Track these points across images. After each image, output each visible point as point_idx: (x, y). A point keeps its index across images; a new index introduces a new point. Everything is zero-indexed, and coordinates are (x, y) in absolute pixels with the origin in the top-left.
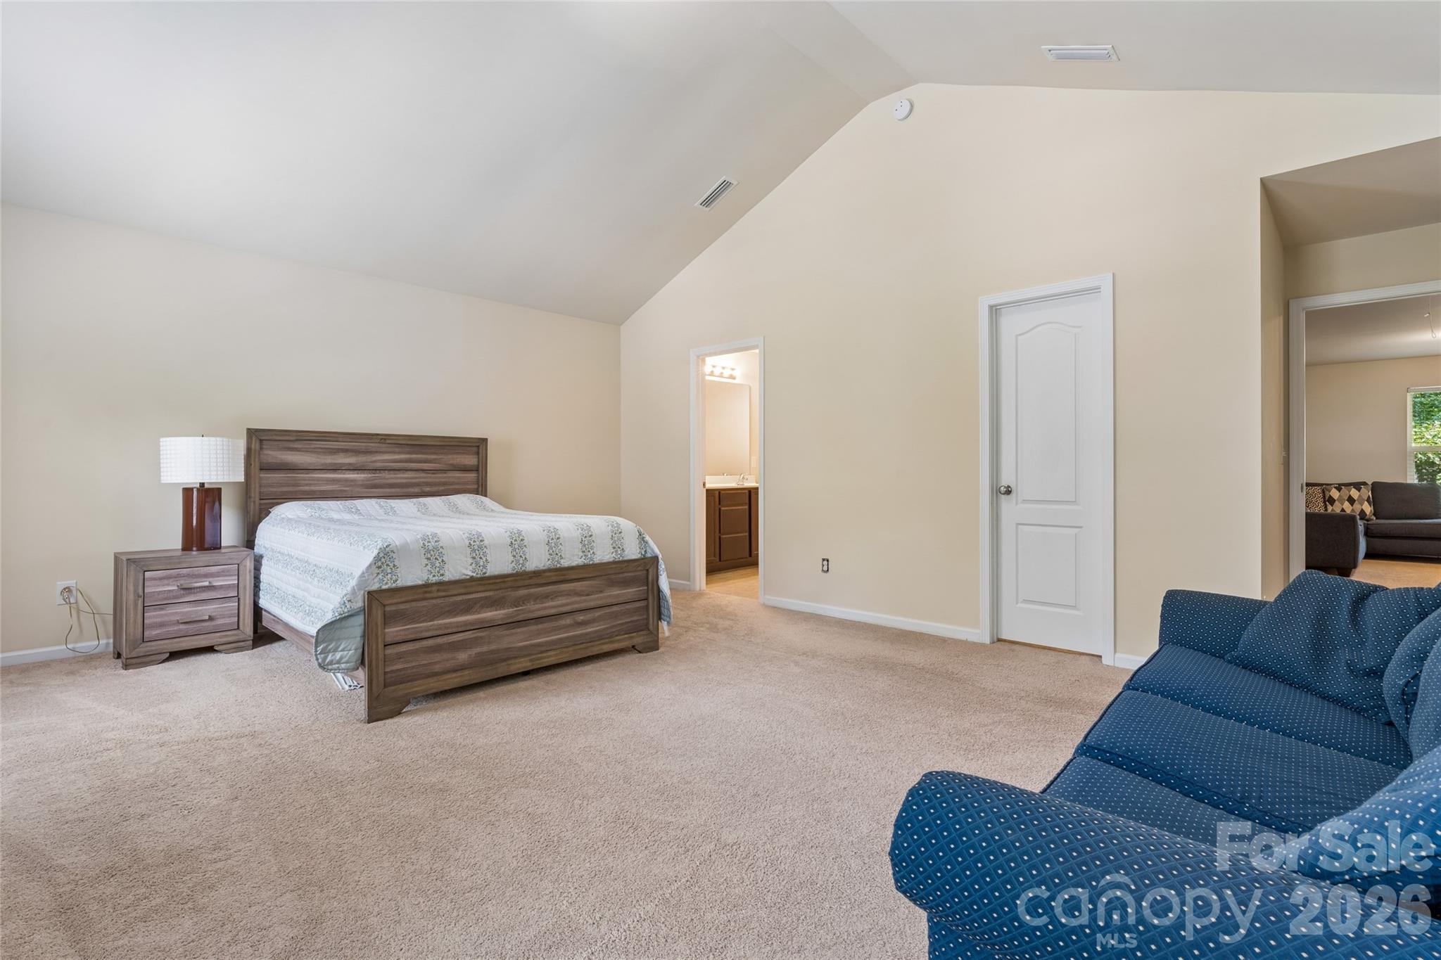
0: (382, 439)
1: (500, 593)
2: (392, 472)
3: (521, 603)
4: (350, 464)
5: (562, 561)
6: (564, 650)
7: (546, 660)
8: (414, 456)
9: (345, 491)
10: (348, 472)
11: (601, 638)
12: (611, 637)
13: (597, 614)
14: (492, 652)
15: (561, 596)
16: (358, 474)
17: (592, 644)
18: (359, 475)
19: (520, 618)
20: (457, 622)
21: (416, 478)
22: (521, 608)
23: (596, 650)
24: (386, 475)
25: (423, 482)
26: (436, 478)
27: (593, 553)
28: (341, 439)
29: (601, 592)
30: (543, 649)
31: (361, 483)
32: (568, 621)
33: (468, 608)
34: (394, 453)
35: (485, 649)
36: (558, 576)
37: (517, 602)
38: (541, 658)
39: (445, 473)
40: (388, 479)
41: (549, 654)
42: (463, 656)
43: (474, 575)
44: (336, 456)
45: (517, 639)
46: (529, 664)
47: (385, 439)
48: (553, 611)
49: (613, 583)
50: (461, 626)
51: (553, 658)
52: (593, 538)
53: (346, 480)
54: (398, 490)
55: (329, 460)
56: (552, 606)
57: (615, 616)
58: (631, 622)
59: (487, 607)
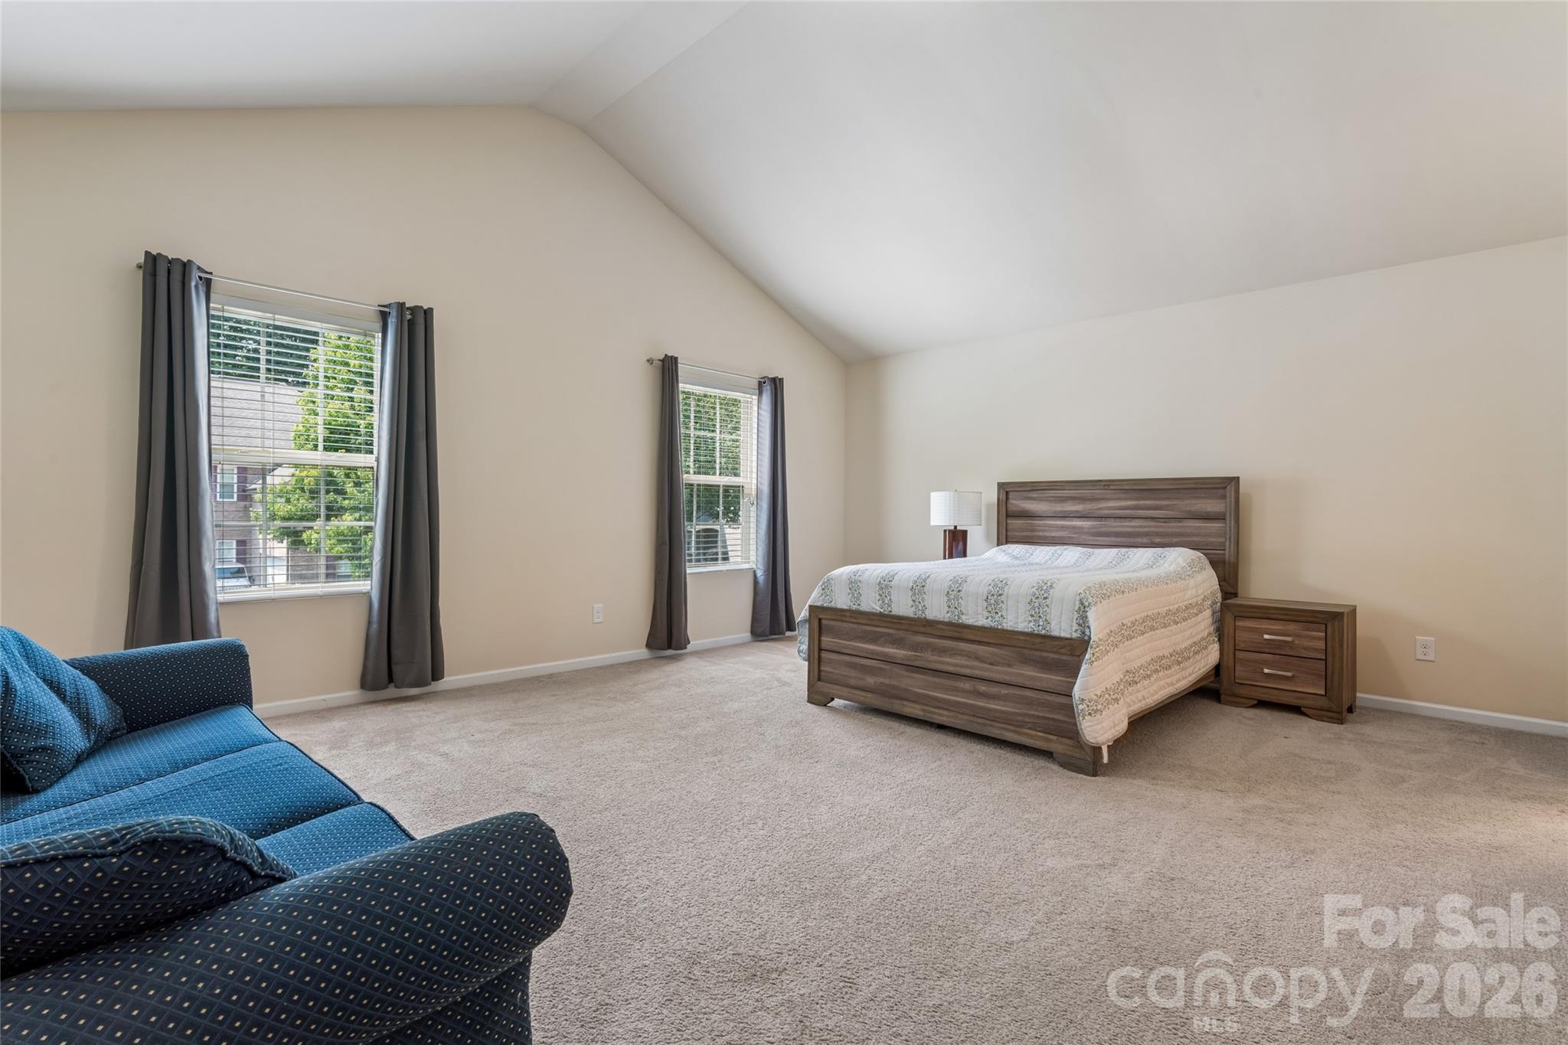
0: (1105, 485)
1: (901, 634)
2: (1118, 520)
3: (919, 649)
4: (1077, 512)
5: (964, 617)
6: (960, 716)
7: (936, 717)
8: (1142, 502)
9: (1073, 538)
10: (1075, 519)
11: (1007, 722)
12: (1022, 727)
13: (1004, 691)
14: (893, 687)
15: (960, 655)
16: (1084, 521)
17: (992, 723)
18: (1086, 523)
19: (918, 664)
20: (867, 649)
21: (1145, 527)
22: (919, 654)
23: (995, 732)
24: (1111, 523)
25: (1154, 532)
26: (1169, 527)
27: (1002, 616)
28: (1067, 488)
29: (1009, 666)
30: (940, 705)
31: (1086, 530)
32: (967, 685)
33: (874, 639)
34: (1119, 499)
35: (887, 681)
36: (957, 632)
37: (915, 647)
38: (936, 714)
39: (1180, 522)
40: (1114, 527)
41: (941, 712)
42: (870, 680)
43: (882, 611)
44: (1065, 504)
45: (915, 683)
46: (921, 713)
47: (1109, 485)
48: (951, 669)
49: (1025, 661)
50: (869, 653)
51: (944, 719)
52: (1003, 598)
53: (1074, 527)
54: (1124, 539)
55: (1059, 507)
56: (949, 663)
57: (1029, 702)
58: (1053, 719)
59: (890, 643)
